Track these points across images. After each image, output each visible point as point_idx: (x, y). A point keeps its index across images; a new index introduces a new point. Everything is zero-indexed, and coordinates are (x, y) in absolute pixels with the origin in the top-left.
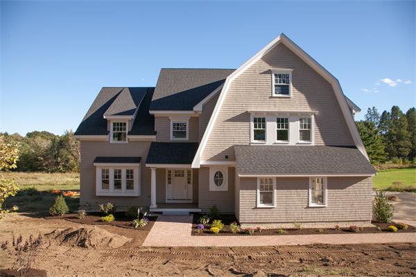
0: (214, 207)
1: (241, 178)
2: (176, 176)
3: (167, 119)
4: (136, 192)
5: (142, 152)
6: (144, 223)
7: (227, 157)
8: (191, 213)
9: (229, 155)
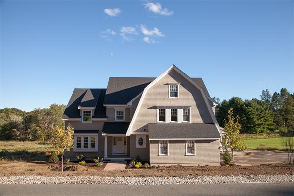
0: (138, 156)
1: (151, 140)
2: (118, 140)
3: (113, 109)
4: (96, 149)
5: (100, 127)
6: (101, 164)
7: (145, 130)
8: (126, 160)
9: (145, 129)
